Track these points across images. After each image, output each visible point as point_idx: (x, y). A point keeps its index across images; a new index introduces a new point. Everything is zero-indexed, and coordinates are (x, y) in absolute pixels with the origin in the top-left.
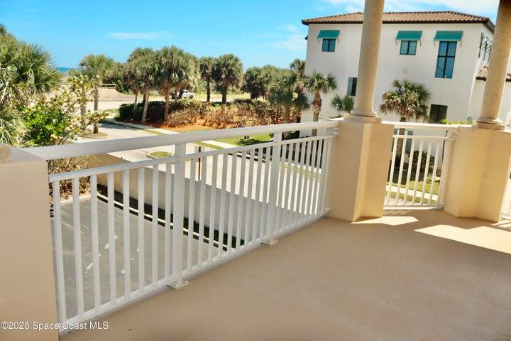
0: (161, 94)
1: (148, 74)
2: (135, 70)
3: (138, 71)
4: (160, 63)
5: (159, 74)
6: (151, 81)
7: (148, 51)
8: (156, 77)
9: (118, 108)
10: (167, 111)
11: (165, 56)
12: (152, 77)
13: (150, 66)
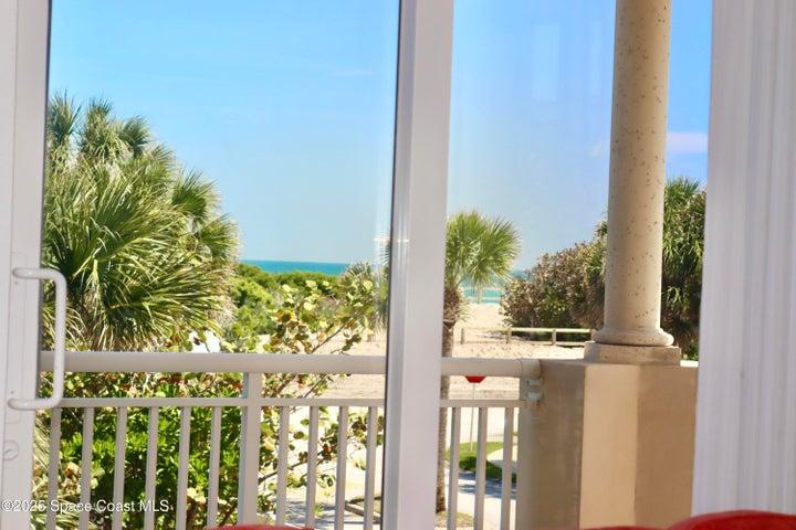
6: (679, 307)
12: (681, 293)
13: (674, 252)
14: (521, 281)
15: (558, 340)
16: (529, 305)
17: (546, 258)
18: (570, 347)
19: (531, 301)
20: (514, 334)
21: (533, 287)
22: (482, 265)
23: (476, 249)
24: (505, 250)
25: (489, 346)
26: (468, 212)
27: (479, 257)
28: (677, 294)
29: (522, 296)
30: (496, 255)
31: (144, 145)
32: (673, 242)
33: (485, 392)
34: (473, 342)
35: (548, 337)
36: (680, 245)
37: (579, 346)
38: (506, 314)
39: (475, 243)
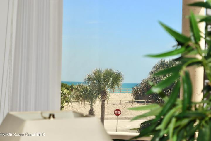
15: (146, 103)
16: (139, 93)
21: (140, 89)
22: (113, 84)
23: (111, 80)
24: (119, 80)
26: (109, 69)
27: (112, 82)
29: (137, 91)
30: (116, 81)
34: (123, 104)
35: (143, 102)
38: (133, 96)
39: (111, 78)
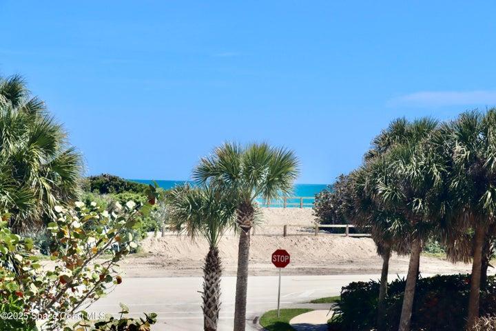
0: (454, 256)
1: (411, 195)
2: (374, 183)
3: (381, 188)
4: (448, 162)
5: (445, 194)
6: (421, 213)
7: (423, 128)
8: (434, 205)
9: (336, 292)
10: (474, 305)
11: (463, 139)
12: (423, 202)
13: (417, 172)
14: (326, 192)
15: (350, 232)
16: (331, 208)
17: (342, 177)
18: (358, 237)
19: (332, 206)
20: (321, 228)
21: (334, 197)
22: (270, 184)
23: (266, 173)
24: (286, 173)
25: (303, 237)
27: (268, 178)
28: (420, 203)
29: (327, 203)
30: (280, 176)
31: (20, 98)
32: (417, 165)
33: (299, 269)
34: (292, 235)
35: (342, 231)
36: (422, 167)
37: (364, 237)
38: (317, 215)
39: (265, 168)
